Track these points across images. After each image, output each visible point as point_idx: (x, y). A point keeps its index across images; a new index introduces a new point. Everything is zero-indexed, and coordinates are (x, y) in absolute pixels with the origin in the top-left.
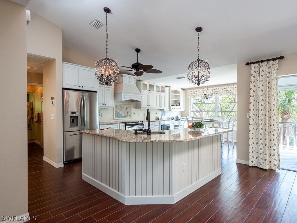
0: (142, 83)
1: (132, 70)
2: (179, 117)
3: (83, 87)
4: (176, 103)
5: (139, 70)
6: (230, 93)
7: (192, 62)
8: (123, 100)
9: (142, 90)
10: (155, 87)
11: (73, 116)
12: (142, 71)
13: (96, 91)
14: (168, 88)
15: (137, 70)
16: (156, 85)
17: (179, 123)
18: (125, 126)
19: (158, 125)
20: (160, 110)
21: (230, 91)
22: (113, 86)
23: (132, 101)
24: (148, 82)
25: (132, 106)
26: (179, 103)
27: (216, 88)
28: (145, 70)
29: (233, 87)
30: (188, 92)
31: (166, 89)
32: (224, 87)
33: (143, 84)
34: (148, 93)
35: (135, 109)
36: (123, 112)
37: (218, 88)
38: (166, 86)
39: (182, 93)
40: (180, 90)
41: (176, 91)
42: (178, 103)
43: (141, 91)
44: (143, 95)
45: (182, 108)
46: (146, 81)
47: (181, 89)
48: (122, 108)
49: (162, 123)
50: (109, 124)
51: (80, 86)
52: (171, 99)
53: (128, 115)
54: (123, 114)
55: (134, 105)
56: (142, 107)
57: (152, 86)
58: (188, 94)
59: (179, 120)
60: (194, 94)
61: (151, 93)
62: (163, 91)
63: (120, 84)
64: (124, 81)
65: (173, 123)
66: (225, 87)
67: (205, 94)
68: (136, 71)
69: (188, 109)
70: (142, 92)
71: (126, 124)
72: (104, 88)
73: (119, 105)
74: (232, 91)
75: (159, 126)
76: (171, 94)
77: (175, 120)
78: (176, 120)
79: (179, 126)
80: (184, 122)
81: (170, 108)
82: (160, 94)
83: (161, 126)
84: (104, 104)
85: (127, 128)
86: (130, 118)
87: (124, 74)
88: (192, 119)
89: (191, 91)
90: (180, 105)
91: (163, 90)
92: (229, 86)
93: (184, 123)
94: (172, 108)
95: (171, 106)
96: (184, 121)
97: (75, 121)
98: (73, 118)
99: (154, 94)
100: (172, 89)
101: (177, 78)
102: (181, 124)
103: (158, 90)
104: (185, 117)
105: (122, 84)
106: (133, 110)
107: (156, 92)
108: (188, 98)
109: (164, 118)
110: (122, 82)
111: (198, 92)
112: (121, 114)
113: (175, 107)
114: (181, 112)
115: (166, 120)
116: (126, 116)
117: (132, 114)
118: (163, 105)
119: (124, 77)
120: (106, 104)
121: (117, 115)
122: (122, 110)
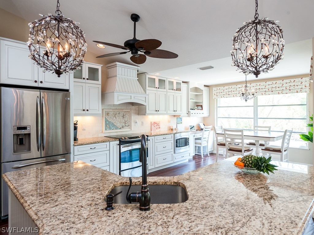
0: (148, 76)
1: (125, 53)
2: (202, 127)
3: (41, 82)
4: (197, 106)
5: (137, 53)
6: (277, 92)
7: (244, 24)
8: (117, 102)
9: (147, 88)
10: (167, 84)
11: (22, 134)
12: (143, 53)
13: (68, 89)
14: (185, 85)
15: (134, 51)
16: (168, 80)
17: (201, 134)
18: (118, 145)
19: (171, 139)
20: (174, 116)
21: (278, 89)
22: (100, 82)
23: (132, 104)
24: (156, 76)
25: (132, 111)
26: (202, 106)
27: (256, 83)
28: (148, 53)
29: (283, 82)
30: (214, 90)
31: (184, 86)
32: (268, 83)
33: (148, 78)
34: (156, 92)
35: (137, 116)
36: (118, 121)
37: (258, 84)
38: (183, 82)
39: (205, 91)
40: (202, 88)
41: (196, 89)
42: (199, 106)
43: (145, 90)
44: (148, 95)
45: (205, 112)
46: (153, 74)
47: (205, 86)
48: (116, 115)
49: (178, 136)
50: (91, 143)
51: (36, 82)
52: (190, 100)
53: (127, 125)
54: (119, 125)
55: (135, 110)
56: (147, 112)
57: (162, 82)
58: (214, 92)
59: (202, 129)
60: (223, 93)
61: (161, 92)
62: (179, 89)
63: (112, 78)
64: (118, 73)
65: (194, 135)
66: (270, 83)
67: (243, 94)
68: (132, 53)
69: (214, 114)
70: (147, 91)
71: (120, 141)
72: (84, 84)
73: (111, 110)
74: (281, 89)
75: (173, 141)
76: (190, 93)
77: (195, 131)
78: (197, 130)
79: (202, 139)
80: (209, 133)
81: (188, 113)
82: (174, 94)
83: (177, 140)
84: (84, 110)
85: (121, 147)
86: (129, 130)
87: (117, 63)
88: (225, 132)
89: (218, 88)
90: (202, 109)
91: (179, 87)
92: (276, 81)
93: (209, 135)
94: (191, 113)
95: (190, 110)
96: (209, 131)
97: (25, 141)
98: (21, 137)
99: (166, 93)
100: (192, 86)
101: (201, 69)
102: (205, 136)
103: (171, 88)
104: (211, 127)
105: (115, 78)
106: (135, 118)
107: (168, 91)
108: (214, 98)
109: (181, 128)
110: (115, 74)
111: (228, 90)
112: (115, 124)
113: (196, 111)
114: (204, 118)
115: (183, 132)
116: (123, 127)
117: (133, 124)
118: (179, 109)
119: (118, 67)
120: (88, 110)
121: (109, 125)
122: (115, 117)
